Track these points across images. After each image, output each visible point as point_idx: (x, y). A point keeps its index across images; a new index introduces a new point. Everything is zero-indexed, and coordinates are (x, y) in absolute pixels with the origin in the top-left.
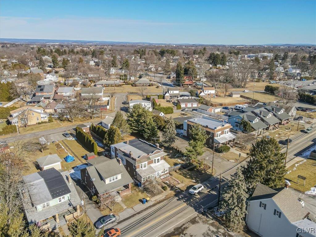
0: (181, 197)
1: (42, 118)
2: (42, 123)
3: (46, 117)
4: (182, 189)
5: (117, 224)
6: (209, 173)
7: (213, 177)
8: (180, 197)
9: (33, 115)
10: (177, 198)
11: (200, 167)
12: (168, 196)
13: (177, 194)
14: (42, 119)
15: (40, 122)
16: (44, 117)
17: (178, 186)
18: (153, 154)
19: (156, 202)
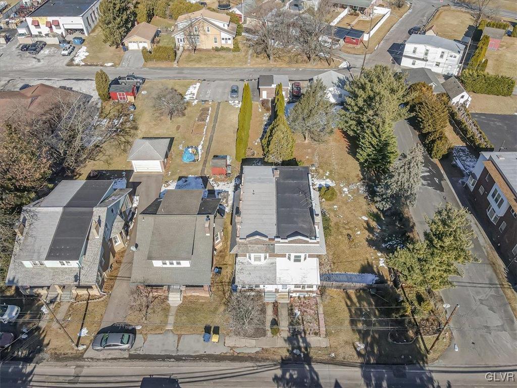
0: (291, 375)
1: (223, 39)
2: (222, 49)
3: (229, 39)
4: (311, 355)
5: (127, 356)
6: (423, 347)
7: (422, 369)
8: (288, 376)
9: (208, 31)
10: (279, 372)
11: (413, 312)
12: (266, 355)
13: (289, 359)
14: (223, 42)
15: (219, 47)
16: (226, 39)
17: (312, 339)
18: (286, 241)
19: (229, 353)
